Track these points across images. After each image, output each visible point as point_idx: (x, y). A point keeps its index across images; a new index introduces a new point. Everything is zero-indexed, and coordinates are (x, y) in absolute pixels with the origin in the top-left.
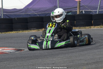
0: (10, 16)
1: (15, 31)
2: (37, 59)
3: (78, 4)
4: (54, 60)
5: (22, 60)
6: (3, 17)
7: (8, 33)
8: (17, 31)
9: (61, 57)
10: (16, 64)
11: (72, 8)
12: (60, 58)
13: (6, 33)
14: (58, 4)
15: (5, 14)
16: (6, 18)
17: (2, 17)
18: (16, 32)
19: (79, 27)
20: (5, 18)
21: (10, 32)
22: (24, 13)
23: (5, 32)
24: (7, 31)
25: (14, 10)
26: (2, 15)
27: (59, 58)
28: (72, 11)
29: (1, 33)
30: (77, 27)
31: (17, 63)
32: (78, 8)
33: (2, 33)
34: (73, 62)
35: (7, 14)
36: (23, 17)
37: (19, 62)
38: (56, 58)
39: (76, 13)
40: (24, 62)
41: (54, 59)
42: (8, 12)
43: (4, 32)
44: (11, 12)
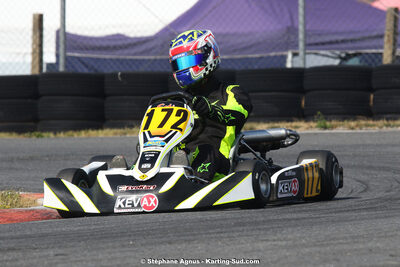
0: (96, 67)
1: (112, 126)
2: (186, 241)
3: (387, 20)
4: (259, 251)
5: (123, 246)
6: (66, 67)
7: (83, 134)
8: (121, 126)
9: (289, 236)
10: (93, 260)
11: (363, 39)
12: (284, 243)
13: (76, 135)
14: (301, 19)
15: (76, 55)
16: (80, 71)
17: (61, 69)
18: (115, 130)
19: (387, 119)
20: (71, 70)
21: (93, 133)
22: (156, 54)
23: (70, 133)
24: (78, 128)
25: (115, 40)
26: (62, 61)
27: (280, 243)
28: (360, 54)
29: (55, 134)
30: (379, 119)
31: (100, 256)
32: (389, 41)
33: (58, 135)
34: (338, 260)
35: (84, 55)
36: (149, 70)
37: (110, 253)
38: (267, 240)
39: (377, 60)
40: (129, 254)
41: (261, 245)
42: (86, 49)
43: (65, 129)
44: (100, 49)
